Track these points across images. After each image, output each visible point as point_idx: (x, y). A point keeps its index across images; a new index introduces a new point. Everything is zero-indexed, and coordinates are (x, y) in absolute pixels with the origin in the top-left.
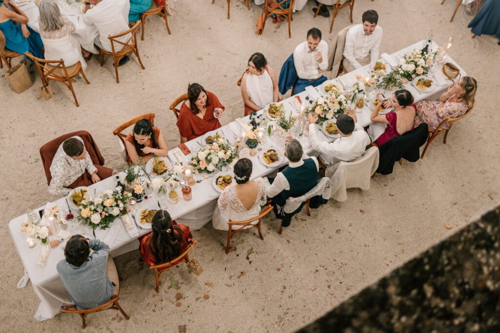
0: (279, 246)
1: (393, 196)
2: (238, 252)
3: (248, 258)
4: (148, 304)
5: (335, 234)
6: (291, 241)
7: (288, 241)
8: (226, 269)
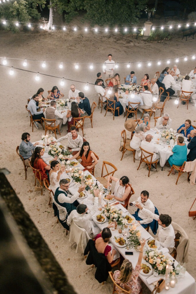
0: (50, 222)
1: (79, 277)
2: (49, 208)
3: (45, 211)
4: (30, 184)
5: (55, 245)
6: (53, 227)
7: (53, 226)
8: (41, 204)
